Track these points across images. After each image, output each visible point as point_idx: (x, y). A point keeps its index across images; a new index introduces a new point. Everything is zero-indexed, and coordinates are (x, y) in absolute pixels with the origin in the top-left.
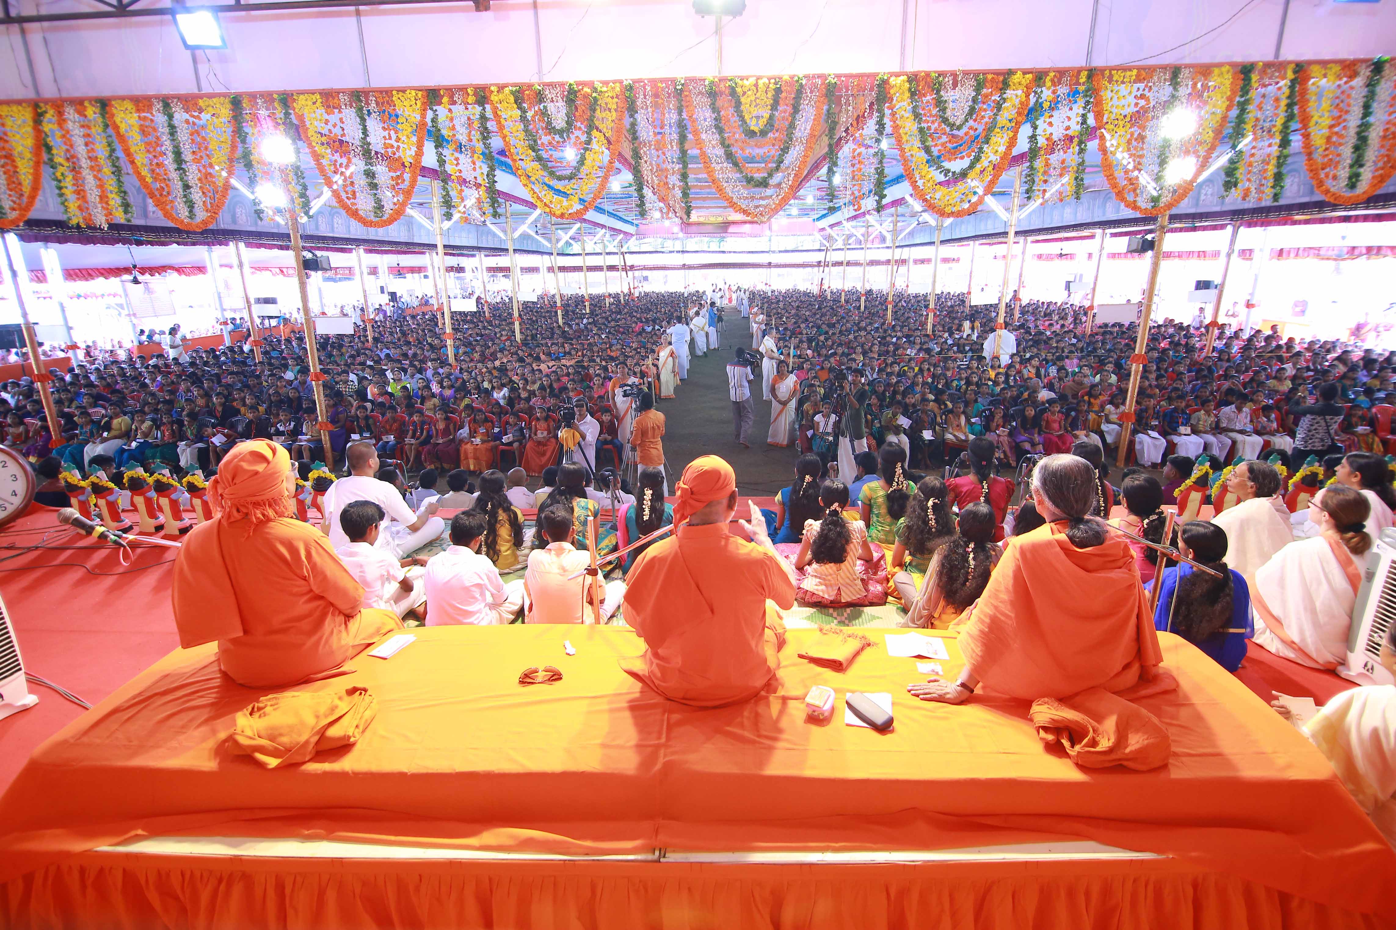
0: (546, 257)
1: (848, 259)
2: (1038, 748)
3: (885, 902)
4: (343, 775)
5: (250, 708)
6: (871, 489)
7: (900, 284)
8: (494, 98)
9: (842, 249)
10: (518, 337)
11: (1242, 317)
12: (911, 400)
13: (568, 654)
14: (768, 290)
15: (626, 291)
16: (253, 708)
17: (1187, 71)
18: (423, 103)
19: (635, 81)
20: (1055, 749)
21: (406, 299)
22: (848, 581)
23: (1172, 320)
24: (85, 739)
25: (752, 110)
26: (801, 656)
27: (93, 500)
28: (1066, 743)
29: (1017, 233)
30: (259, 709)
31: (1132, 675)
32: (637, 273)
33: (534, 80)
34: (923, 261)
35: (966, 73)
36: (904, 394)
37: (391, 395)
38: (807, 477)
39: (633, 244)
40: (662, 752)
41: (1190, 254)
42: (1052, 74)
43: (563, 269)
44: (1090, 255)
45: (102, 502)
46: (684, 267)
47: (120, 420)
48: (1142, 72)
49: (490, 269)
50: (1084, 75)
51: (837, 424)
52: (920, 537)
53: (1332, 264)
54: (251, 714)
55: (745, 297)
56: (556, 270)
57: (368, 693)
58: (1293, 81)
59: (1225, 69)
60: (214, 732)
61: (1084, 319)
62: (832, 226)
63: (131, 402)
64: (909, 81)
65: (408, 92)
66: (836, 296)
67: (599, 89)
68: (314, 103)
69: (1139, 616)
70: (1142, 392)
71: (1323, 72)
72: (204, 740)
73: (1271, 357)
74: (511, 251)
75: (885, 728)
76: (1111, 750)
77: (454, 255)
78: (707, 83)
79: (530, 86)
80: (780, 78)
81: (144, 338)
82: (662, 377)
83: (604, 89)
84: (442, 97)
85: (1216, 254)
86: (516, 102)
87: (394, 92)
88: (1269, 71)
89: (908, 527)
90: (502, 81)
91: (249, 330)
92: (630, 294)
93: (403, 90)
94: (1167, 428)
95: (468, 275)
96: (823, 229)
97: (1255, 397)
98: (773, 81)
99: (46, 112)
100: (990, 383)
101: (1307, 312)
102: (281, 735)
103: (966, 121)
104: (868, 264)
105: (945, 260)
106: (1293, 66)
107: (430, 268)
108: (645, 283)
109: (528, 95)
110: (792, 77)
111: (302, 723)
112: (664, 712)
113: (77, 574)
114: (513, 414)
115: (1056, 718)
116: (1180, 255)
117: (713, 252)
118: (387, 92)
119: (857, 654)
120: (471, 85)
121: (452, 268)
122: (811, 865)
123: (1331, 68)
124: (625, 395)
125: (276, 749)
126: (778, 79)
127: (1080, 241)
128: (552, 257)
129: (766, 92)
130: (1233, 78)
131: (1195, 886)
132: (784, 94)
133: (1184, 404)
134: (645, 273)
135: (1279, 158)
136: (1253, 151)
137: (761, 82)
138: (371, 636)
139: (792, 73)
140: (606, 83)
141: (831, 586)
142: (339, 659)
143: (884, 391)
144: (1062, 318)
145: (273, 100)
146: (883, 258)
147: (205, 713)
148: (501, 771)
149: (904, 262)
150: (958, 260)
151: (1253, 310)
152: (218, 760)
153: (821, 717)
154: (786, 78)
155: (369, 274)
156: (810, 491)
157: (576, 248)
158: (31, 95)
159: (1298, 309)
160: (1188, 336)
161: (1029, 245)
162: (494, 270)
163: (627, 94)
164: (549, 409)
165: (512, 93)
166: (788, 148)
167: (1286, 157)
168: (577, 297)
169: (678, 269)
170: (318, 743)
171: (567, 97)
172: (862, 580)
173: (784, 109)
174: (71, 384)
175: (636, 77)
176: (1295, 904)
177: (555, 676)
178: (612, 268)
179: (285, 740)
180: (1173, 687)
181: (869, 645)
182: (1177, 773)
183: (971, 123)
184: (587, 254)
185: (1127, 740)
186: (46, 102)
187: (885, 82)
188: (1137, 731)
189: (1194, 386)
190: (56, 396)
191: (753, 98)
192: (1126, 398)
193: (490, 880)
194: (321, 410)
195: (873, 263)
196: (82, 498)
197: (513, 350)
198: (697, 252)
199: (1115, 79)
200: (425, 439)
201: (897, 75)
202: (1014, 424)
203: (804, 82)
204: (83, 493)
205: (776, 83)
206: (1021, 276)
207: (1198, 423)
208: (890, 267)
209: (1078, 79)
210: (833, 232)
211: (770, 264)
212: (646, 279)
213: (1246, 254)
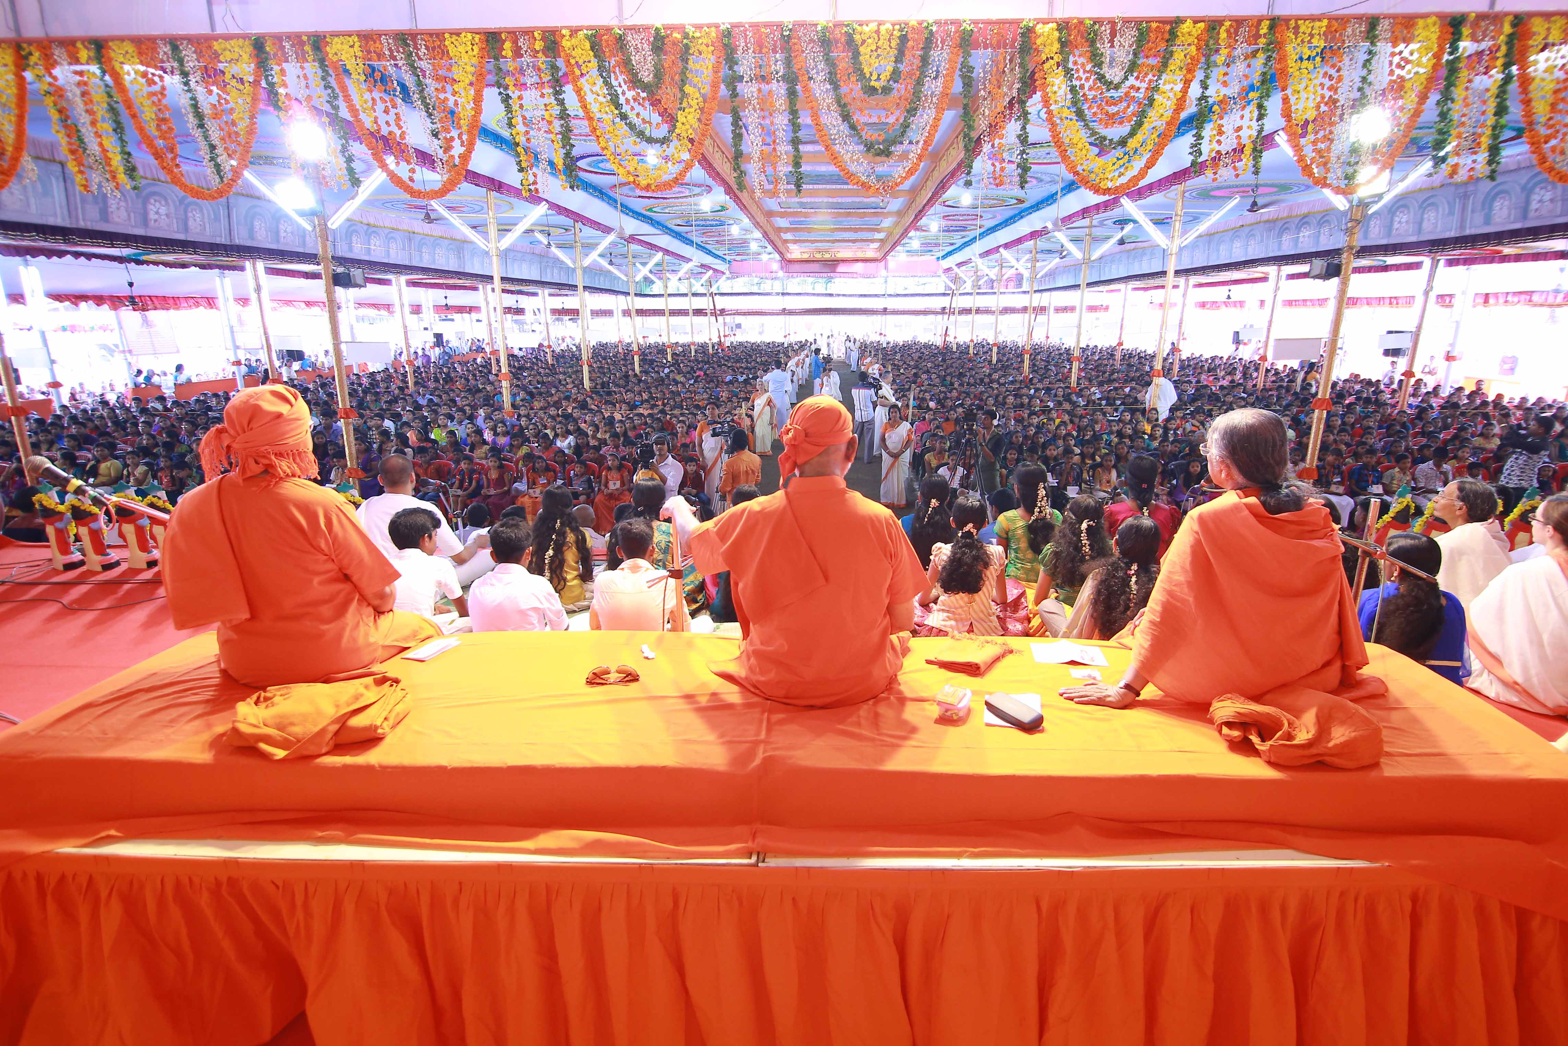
0: (621, 298)
1: (977, 305)
2: (1221, 747)
3: (1036, 916)
4: (369, 769)
5: (255, 697)
6: (1008, 519)
7: (1039, 337)
8: (566, 43)
9: (971, 294)
10: (587, 384)
11: (1440, 377)
12: (1052, 452)
13: (647, 658)
14: (883, 341)
15: (715, 340)
16: (258, 698)
17: (1387, 22)
18: (481, 49)
19: (735, 26)
20: (1242, 747)
21: (454, 343)
22: (982, 616)
23: (1357, 376)
24: (49, 732)
25: (872, 62)
26: (929, 662)
27: (73, 529)
28: (1255, 739)
29: (1177, 273)
30: (266, 699)
31: (1333, 674)
32: (728, 319)
33: (614, 23)
34: (1065, 309)
35: (1126, 21)
36: (1044, 446)
37: (435, 442)
38: (933, 501)
39: (724, 285)
40: (761, 748)
41: (1380, 300)
42: (1228, 24)
43: (641, 312)
44: (1262, 302)
45: (84, 531)
46: (785, 312)
47: (108, 463)
48: (1334, 22)
49: (554, 312)
50: (1265, 24)
51: (965, 478)
52: (1070, 565)
53: (1546, 310)
54: (256, 703)
55: (855, 348)
56: (633, 313)
57: (401, 686)
58: (1511, 37)
59: (1430, 21)
60: (209, 726)
61: (1255, 375)
62: (959, 265)
63: (122, 446)
64: (1060, 29)
65: (463, 34)
66: (963, 350)
67: (691, 34)
68: (352, 47)
69: (1341, 604)
70: (1324, 447)
71: (1546, 26)
72: (197, 733)
73: (1475, 414)
74: (580, 288)
75: (1033, 726)
76: (1310, 744)
77: (512, 292)
78: (819, 28)
79: (609, 29)
80: (907, 24)
81: (141, 379)
82: (757, 429)
83: (697, 34)
84: (504, 41)
85: (1410, 300)
86: (592, 48)
87: (447, 36)
88: (1483, 24)
89: (1056, 554)
90: (575, 23)
91: (266, 371)
92: (720, 343)
93: (457, 33)
94: (1354, 487)
95: (528, 317)
96: (949, 270)
97: (1460, 453)
98: (897, 27)
99: (31, 54)
100: (1146, 437)
101: (1517, 370)
102: (292, 724)
103: (1126, 78)
104: (1001, 312)
105: (1092, 309)
106: (1511, 18)
107: (484, 309)
108: (738, 332)
109: (607, 41)
110: (920, 24)
111: (319, 713)
112: (763, 712)
113: (51, 609)
114: (580, 462)
115: (1242, 711)
116: (1369, 301)
117: (818, 295)
118: (439, 35)
119: (997, 659)
120: (537, 28)
121: (510, 308)
122: (943, 872)
123: (1555, 22)
124: (715, 434)
125: (286, 739)
126: (903, 26)
127: (1250, 285)
128: (629, 298)
129: (889, 40)
130: (1441, 31)
131: (1414, 899)
132: (910, 43)
133: (1375, 459)
134: (739, 319)
135: (1494, 128)
136: (1463, 119)
137: (883, 29)
138: (406, 639)
139: (921, 18)
140: (699, 27)
141: (962, 620)
142: (366, 659)
143: (1022, 444)
144: (1230, 374)
145: (302, 44)
146: (1019, 305)
147: (200, 709)
148: (563, 766)
149: (1043, 309)
150: (1107, 308)
151: (1453, 363)
152: (213, 753)
153: (955, 717)
154: (913, 23)
155: (412, 313)
156: (937, 518)
157: (657, 288)
158: (12, 35)
159: (1507, 366)
160: (1378, 392)
161: (1191, 290)
162: (559, 313)
163: (726, 40)
164: (623, 458)
165: (587, 37)
166: (916, 109)
167: (1502, 127)
168: (657, 346)
169: (777, 314)
170: (337, 733)
171: (653, 44)
172: (998, 617)
173: (911, 61)
174: (52, 424)
175: (735, 20)
176: (1535, 923)
177: (630, 677)
178: (699, 312)
179: (297, 730)
180: (1381, 691)
181: (1011, 652)
182: (1391, 770)
183: (1132, 81)
184: (670, 295)
185: (1330, 734)
186: (30, 42)
187: (1029, 32)
188: (1342, 723)
189: (1386, 443)
190: (34, 439)
191: (874, 48)
192: (1306, 454)
193: (548, 888)
194: (350, 454)
195: (1006, 310)
196: (59, 525)
197: (580, 398)
198: (800, 294)
199: (1301, 30)
200: (473, 491)
201: (1045, 22)
202: (1174, 482)
203: (934, 29)
204: (61, 520)
205: (901, 30)
206: (1181, 323)
207: (1391, 483)
208: (1027, 316)
209: (1258, 31)
210: (960, 272)
211: (885, 309)
212: (739, 326)
213: (1445, 300)
